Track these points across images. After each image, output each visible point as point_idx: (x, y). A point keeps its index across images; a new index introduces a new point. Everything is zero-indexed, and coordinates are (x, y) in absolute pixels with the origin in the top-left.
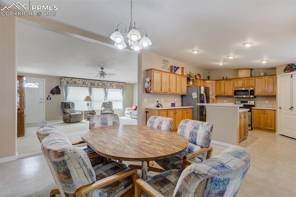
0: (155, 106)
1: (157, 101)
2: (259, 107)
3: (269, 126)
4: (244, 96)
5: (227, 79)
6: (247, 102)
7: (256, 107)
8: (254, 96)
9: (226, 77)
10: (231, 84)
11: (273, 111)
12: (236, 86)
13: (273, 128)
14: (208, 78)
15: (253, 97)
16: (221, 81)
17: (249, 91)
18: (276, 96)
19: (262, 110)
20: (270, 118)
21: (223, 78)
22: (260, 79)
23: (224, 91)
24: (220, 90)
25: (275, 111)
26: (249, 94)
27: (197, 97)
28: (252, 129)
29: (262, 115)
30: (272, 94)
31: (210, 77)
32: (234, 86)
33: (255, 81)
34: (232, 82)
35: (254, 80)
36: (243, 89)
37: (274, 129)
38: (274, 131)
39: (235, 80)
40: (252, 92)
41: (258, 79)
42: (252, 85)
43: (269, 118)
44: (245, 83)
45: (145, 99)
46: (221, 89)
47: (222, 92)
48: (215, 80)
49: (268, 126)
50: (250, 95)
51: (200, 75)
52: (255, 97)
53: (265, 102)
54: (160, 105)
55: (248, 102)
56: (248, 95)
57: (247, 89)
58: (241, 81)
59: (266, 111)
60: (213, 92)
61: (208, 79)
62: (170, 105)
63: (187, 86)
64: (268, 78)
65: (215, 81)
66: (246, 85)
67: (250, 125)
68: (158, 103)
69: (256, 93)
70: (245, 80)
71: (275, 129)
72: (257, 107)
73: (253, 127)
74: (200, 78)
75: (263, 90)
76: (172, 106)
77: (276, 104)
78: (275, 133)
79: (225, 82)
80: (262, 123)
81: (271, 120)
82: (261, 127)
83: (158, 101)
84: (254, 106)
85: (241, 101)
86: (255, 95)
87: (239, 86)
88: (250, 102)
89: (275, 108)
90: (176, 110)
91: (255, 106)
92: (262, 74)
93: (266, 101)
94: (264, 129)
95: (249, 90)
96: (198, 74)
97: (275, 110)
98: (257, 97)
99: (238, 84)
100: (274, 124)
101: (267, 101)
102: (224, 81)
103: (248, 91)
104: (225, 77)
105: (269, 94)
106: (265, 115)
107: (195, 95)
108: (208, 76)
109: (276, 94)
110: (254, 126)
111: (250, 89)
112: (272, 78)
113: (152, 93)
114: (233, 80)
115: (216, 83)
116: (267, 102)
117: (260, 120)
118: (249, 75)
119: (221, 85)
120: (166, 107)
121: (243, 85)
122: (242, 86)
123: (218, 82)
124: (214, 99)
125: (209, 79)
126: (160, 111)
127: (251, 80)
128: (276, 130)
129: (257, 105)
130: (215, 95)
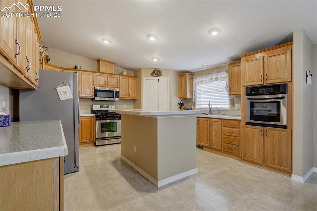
4: (107, 99)
6: (108, 107)
12: (96, 83)
17: (115, 93)
22: (124, 79)
27: (72, 97)
33: (119, 80)
34: (90, 77)
36: (107, 89)
39: (95, 74)
40: (117, 94)
41: (122, 78)
42: (116, 85)
44: (109, 81)
50: (116, 97)
55: (110, 106)
56: (113, 97)
57: (112, 89)
58: (104, 77)
64: (131, 79)
66: (109, 84)
75: (126, 92)
85: (101, 106)
86: (120, 98)
87: (100, 83)
92: (125, 73)
93: (124, 105)
95: (115, 91)
99: (99, 81)
103: (113, 92)
105: (131, 97)
107: (66, 93)
114: (92, 74)
118: (112, 71)
121: (106, 84)
122: (104, 84)
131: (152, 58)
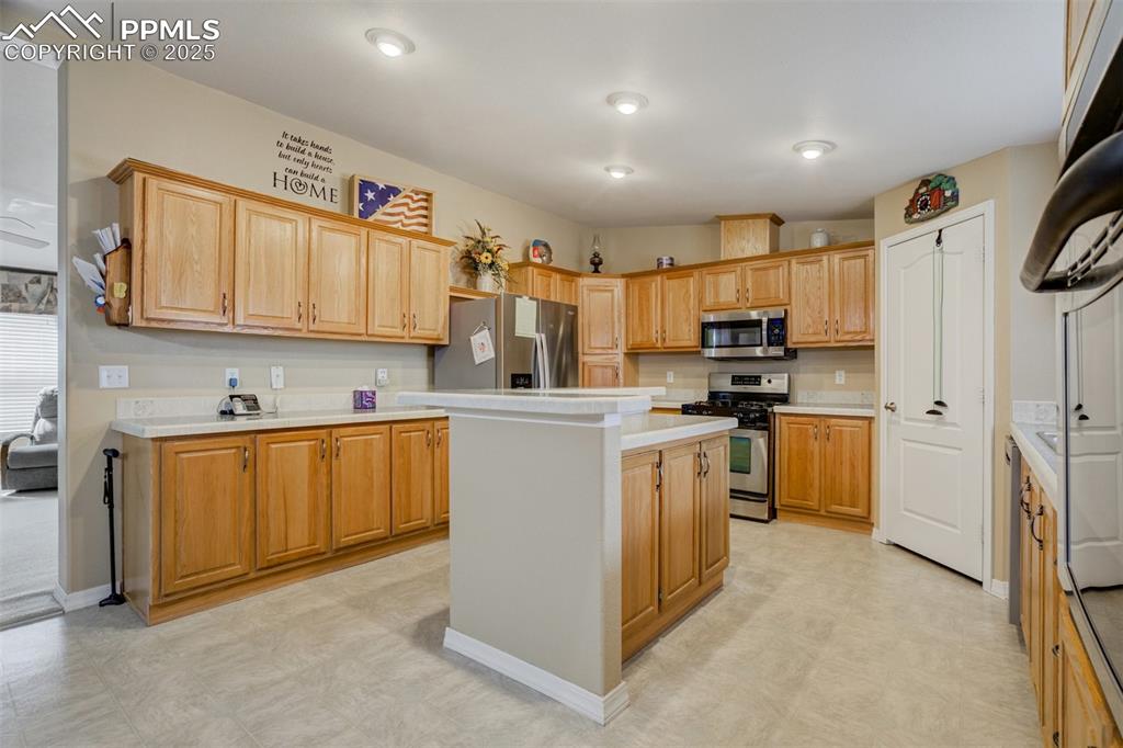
0: (215, 413)
1: (228, 377)
2: (808, 405)
3: (846, 498)
5: (674, 270)
6: (756, 380)
7: (795, 404)
8: (787, 350)
9: (672, 259)
10: (687, 291)
11: (860, 423)
12: (709, 301)
13: (859, 511)
14: (592, 263)
15: (782, 353)
16: (647, 279)
17: (764, 325)
18: (872, 347)
19: (816, 421)
20: (850, 459)
21: (660, 263)
22: (809, 267)
23: (662, 327)
24: (642, 325)
25: (870, 423)
26: (765, 341)
27: (493, 355)
28: (773, 514)
29: (816, 444)
30: (859, 338)
31: (601, 263)
32: (700, 301)
33: (789, 273)
34: (692, 283)
35: (786, 270)
37: (865, 515)
38: (864, 522)
39: (705, 271)
40: (778, 329)
41: (803, 263)
42: (777, 297)
43: (847, 456)
44: (749, 285)
45: (101, 368)
46: (648, 320)
47: (654, 335)
48: (623, 276)
49: (841, 499)
50: (769, 345)
51: (546, 245)
52: (791, 354)
53: (835, 378)
54: (239, 407)
55: (764, 381)
56: (761, 345)
57: (755, 315)
58: (733, 275)
59: (833, 421)
60: (613, 333)
61: (593, 267)
62: (347, 400)
63: (451, 297)
64: (845, 259)
65: (623, 280)
66: (750, 295)
67: (766, 495)
68: (236, 392)
69: (795, 336)
70: (749, 273)
71: (869, 512)
72: (802, 404)
73: (777, 506)
74: (550, 260)
75: (821, 318)
76: (355, 408)
77: (873, 387)
78: (870, 535)
79: (667, 282)
80: (817, 482)
81: (853, 466)
82: (813, 504)
83: (233, 383)
84: (783, 399)
85: (733, 377)
86: (790, 345)
87: (722, 300)
88: (769, 381)
89: (871, 406)
90: (335, 432)
91: (791, 400)
92: (818, 241)
93: (837, 373)
94: (823, 512)
95: (765, 319)
96: (536, 244)
97: (870, 419)
98: (800, 354)
99: (717, 294)
100: (865, 490)
101: (843, 373)
102: (659, 278)
103: (758, 323)
104: (666, 262)
105: (847, 337)
106: (829, 446)
107: (483, 346)
108: (596, 255)
109: (873, 340)
110: (783, 503)
111: (765, 313)
112: (858, 261)
113: (136, 327)
114: (696, 273)
115: (627, 287)
116: (840, 377)
117: (806, 469)
118: (763, 248)
119: (648, 300)
120: (306, 413)
121: (741, 297)
122: (734, 300)
123: (635, 286)
124: (621, 366)
125: (596, 271)
126: (167, 445)
127: (772, 271)
128: (874, 520)
129: (800, 395)
130: (622, 349)
131: (794, 148)
